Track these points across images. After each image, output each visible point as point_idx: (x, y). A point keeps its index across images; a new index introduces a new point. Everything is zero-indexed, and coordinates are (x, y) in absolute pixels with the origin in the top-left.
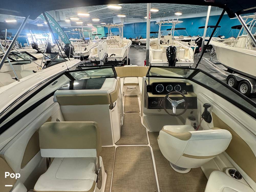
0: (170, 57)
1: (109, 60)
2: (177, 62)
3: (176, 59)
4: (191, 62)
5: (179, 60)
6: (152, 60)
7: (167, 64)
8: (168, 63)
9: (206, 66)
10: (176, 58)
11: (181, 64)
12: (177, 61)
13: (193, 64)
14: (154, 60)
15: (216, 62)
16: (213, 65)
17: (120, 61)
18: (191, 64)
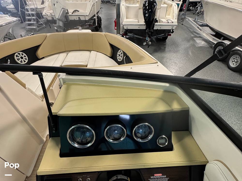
0: (147, 15)
1: (71, 18)
2: (157, 23)
3: (156, 19)
5: (159, 20)
6: (124, 20)
8: (145, 25)
9: (190, 28)
10: (155, 17)
11: (161, 27)
12: (157, 21)
13: (176, 26)
14: (128, 20)
15: (202, 24)
16: (198, 28)
18: (174, 27)
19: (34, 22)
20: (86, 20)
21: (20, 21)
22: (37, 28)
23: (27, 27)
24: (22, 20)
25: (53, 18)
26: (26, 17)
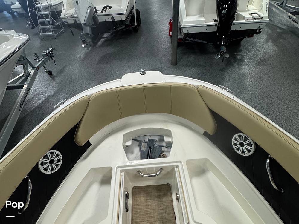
0: (224, 12)
1: (101, 19)
2: (235, 21)
4: (263, 20)
6: (184, 20)
7: (214, 27)
8: (216, 25)
11: (241, 26)
13: (266, 23)
14: (189, 19)
17: (122, 21)
18: (262, 25)
19: (50, 26)
20: (123, 20)
21: (31, 26)
22: (54, 34)
23: (41, 34)
24: (33, 25)
25: (76, 20)
26: (38, 20)
